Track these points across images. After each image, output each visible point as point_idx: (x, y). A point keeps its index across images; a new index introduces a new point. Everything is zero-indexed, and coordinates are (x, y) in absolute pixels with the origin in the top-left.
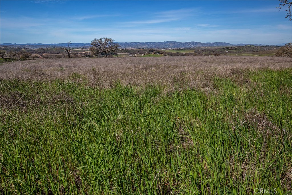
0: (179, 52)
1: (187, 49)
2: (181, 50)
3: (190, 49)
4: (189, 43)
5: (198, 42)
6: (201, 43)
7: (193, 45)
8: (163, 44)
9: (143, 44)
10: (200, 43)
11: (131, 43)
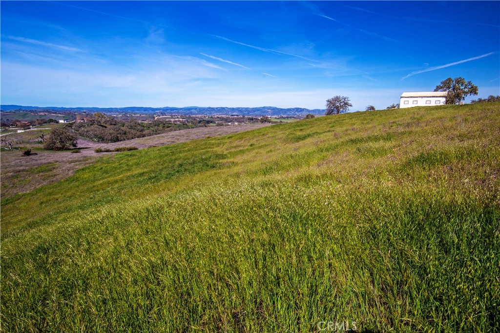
0: (283, 120)
1: (290, 117)
2: (284, 118)
3: (293, 117)
4: (293, 109)
5: (304, 109)
6: (308, 110)
7: (298, 112)
8: (259, 110)
9: (233, 109)
10: (306, 109)
11: (217, 108)
